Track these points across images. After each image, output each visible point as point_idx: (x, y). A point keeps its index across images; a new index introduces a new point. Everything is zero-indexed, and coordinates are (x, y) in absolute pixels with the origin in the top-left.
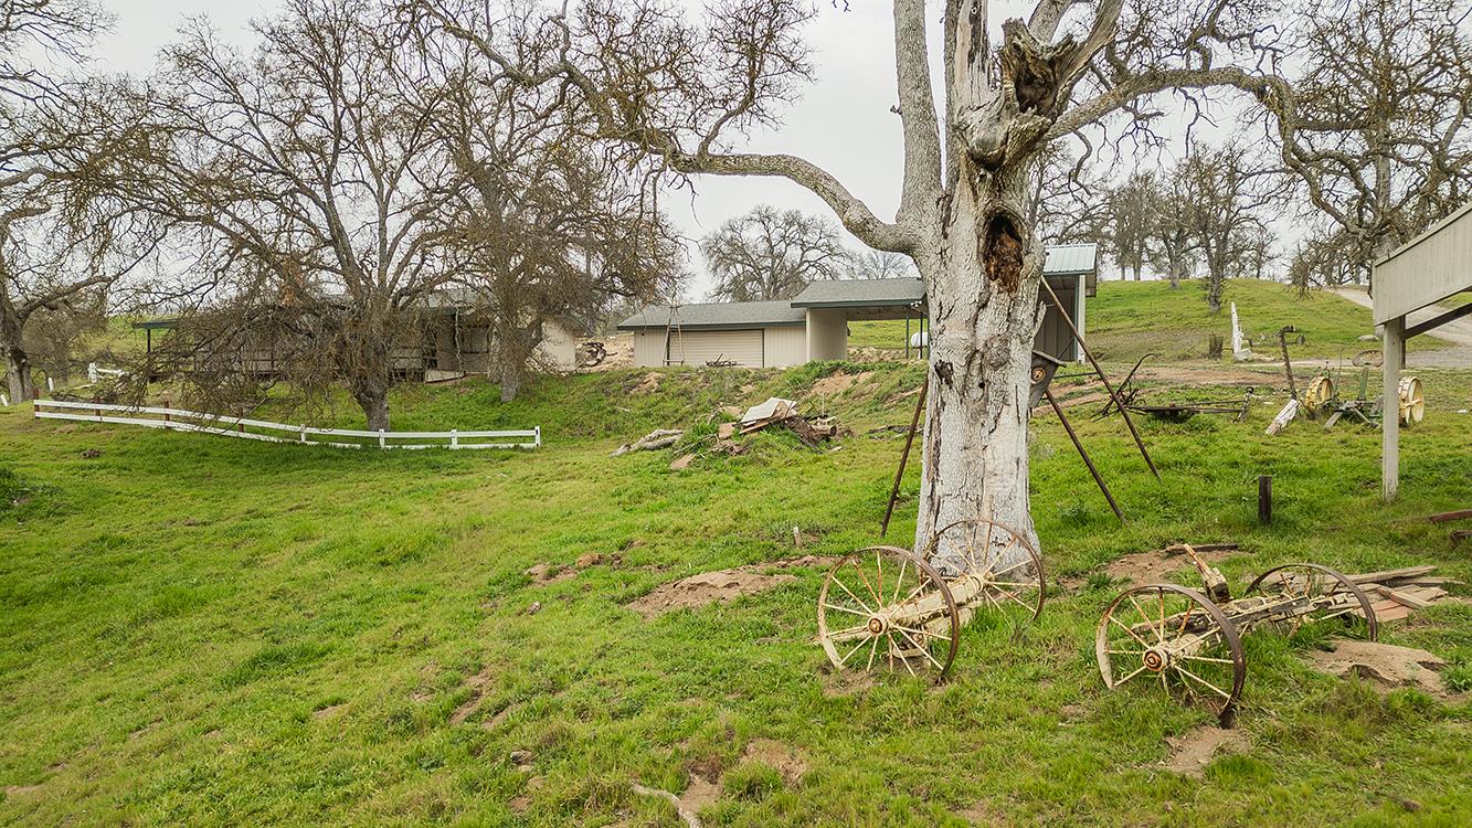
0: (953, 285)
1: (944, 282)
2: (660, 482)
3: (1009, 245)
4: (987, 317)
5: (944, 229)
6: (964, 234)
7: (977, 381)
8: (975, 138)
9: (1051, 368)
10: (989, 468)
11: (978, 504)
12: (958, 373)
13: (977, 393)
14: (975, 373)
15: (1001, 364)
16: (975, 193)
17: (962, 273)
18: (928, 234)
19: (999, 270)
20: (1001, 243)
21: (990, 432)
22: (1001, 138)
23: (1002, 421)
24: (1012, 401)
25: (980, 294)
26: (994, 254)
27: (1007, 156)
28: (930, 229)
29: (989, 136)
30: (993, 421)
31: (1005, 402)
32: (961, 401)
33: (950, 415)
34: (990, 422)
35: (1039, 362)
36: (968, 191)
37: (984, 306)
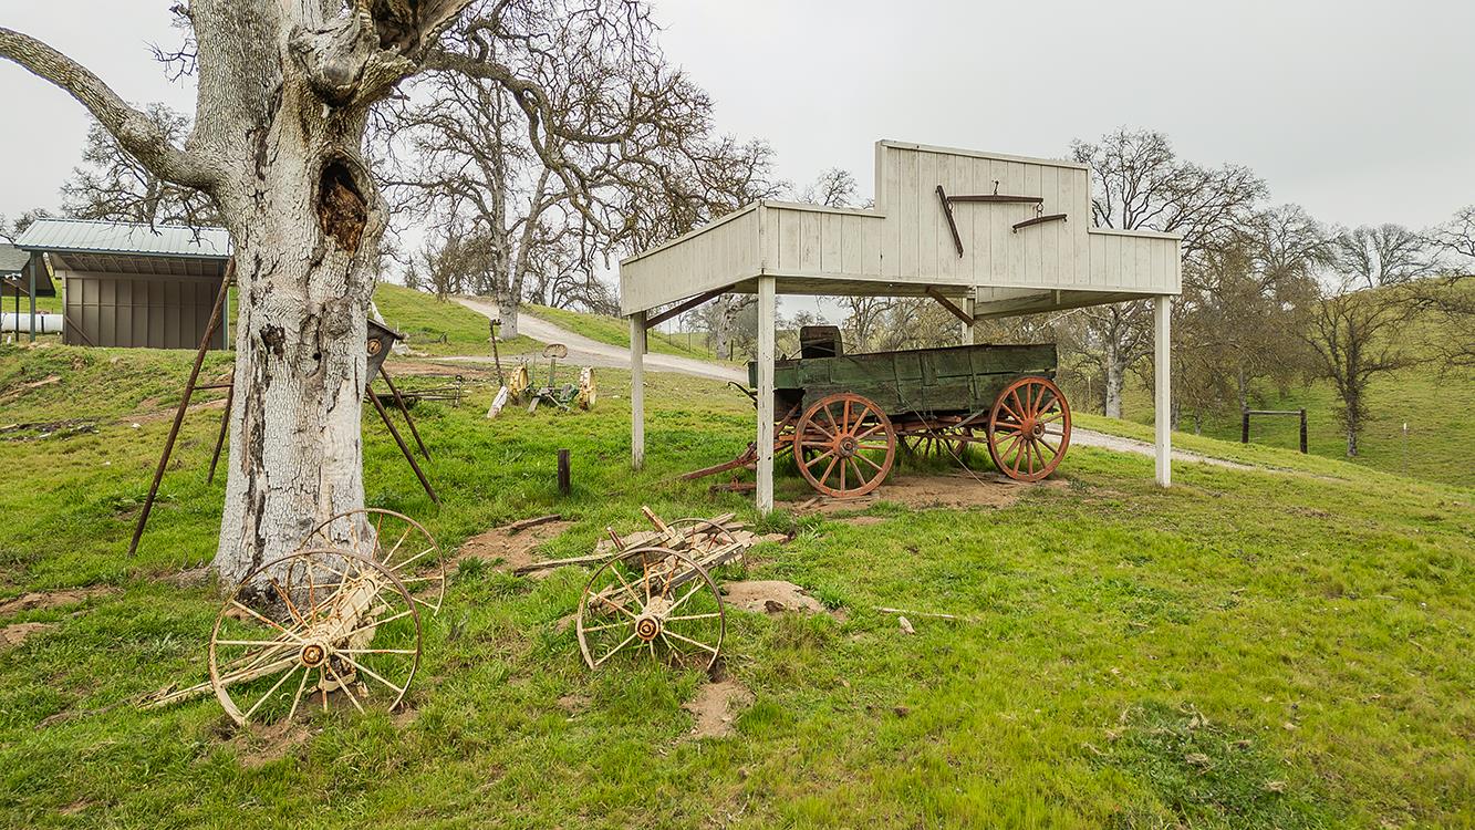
0: (274, 236)
1: (261, 231)
3: (346, 197)
4: (320, 278)
5: (257, 167)
6: (288, 178)
7: (311, 350)
8: (321, 66)
9: (386, 338)
10: (328, 453)
11: (315, 496)
12: (291, 340)
13: (311, 365)
14: (309, 341)
15: (342, 332)
16: (306, 131)
17: (288, 224)
18: (235, 168)
19: (333, 225)
20: (337, 194)
21: (329, 411)
22: (354, 72)
23: (341, 397)
24: (351, 375)
25: (314, 249)
26: (327, 205)
27: (359, 95)
28: (238, 165)
29: (340, 67)
30: (331, 399)
31: (344, 376)
32: (293, 374)
33: (278, 391)
34: (328, 399)
35: (374, 332)
36: (294, 127)
37: (318, 264)
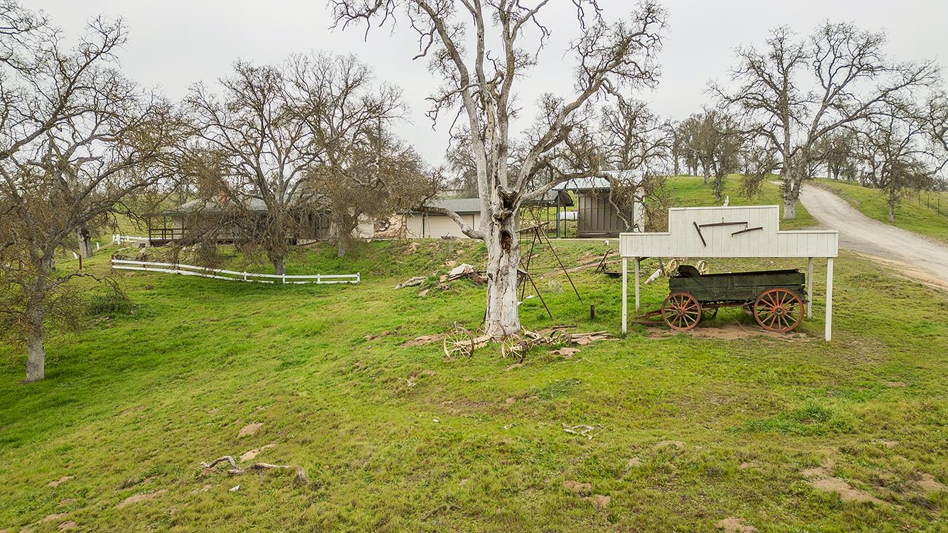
0: (493, 250)
2: (413, 302)
3: (508, 239)
4: (502, 260)
5: (491, 233)
6: (496, 235)
7: (500, 279)
8: (495, 212)
10: (504, 304)
11: (500, 314)
12: (494, 277)
13: (500, 282)
14: (499, 276)
15: (506, 274)
16: (498, 226)
17: (496, 247)
18: (487, 234)
19: (505, 247)
21: (504, 294)
22: (501, 214)
23: (507, 290)
24: (510, 284)
25: (501, 253)
26: (504, 242)
27: (503, 219)
29: (498, 213)
30: (504, 290)
32: (495, 284)
37: (502, 257)
